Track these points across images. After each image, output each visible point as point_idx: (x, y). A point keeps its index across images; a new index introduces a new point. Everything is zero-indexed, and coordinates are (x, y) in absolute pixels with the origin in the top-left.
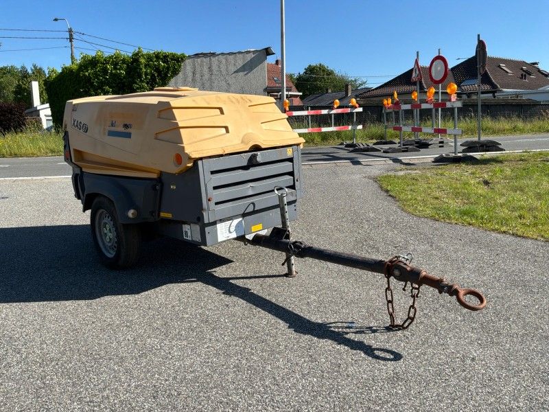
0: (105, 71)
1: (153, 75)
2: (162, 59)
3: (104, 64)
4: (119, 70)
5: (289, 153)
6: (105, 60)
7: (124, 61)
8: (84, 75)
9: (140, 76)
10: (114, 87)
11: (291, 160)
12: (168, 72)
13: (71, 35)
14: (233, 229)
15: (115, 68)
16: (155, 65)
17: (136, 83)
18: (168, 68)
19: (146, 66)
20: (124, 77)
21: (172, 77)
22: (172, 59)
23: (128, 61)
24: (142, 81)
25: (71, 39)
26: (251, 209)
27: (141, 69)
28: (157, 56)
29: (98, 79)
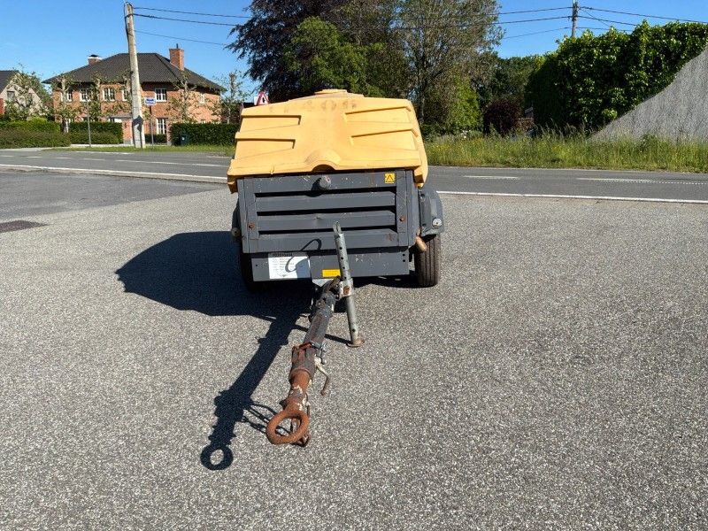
0: (590, 56)
1: (657, 59)
2: (675, 34)
3: (590, 48)
4: (609, 54)
5: (390, 179)
6: (593, 43)
7: (618, 42)
8: (563, 65)
9: (637, 61)
10: (599, 79)
11: (393, 189)
12: (682, 53)
13: (575, 12)
14: (292, 267)
15: (604, 53)
16: (662, 44)
17: (630, 73)
18: (683, 47)
19: (648, 45)
20: (614, 65)
21: (687, 59)
22: (692, 33)
23: (623, 41)
24: (640, 69)
25: (574, 17)
26: (314, 246)
27: (640, 51)
28: (669, 31)
29: (579, 69)
